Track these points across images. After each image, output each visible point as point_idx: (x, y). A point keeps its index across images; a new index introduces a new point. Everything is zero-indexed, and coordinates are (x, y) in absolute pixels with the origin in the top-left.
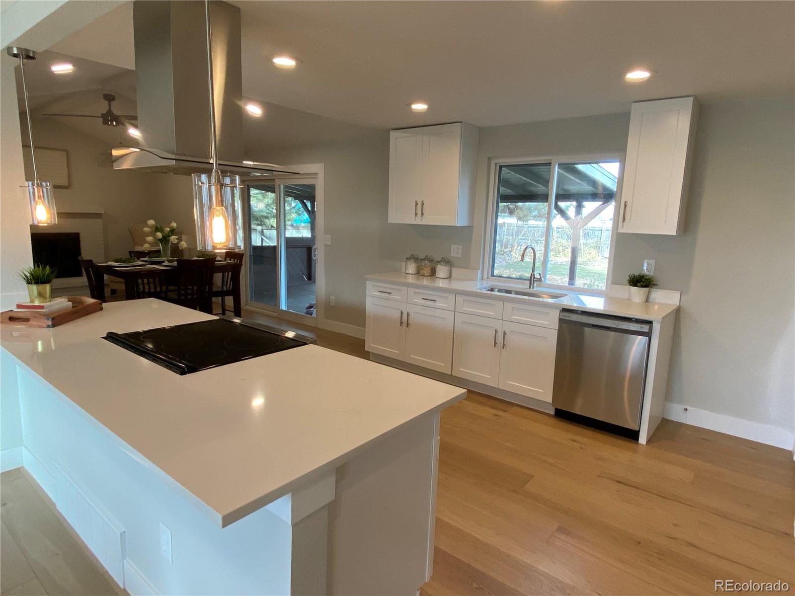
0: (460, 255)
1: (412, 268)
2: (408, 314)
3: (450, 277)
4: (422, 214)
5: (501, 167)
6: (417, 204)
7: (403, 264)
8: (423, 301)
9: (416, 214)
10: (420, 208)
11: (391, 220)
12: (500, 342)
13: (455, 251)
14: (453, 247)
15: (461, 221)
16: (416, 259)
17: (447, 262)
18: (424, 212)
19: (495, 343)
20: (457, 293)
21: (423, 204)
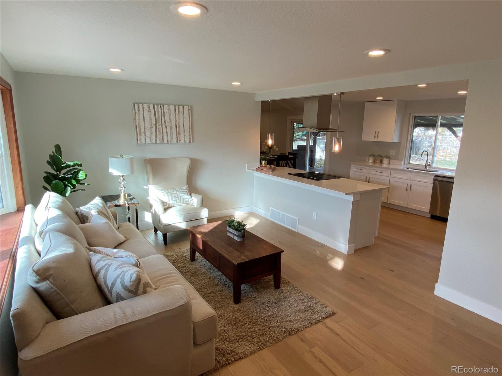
0: (394, 154)
1: (371, 160)
2: (369, 178)
3: (389, 164)
4: (378, 137)
5: (415, 117)
6: (375, 133)
7: (367, 158)
8: (376, 173)
9: (375, 137)
10: (377, 134)
11: (363, 139)
12: (409, 189)
13: (392, 153)
14: (391, 151)
15: (395, 140)
16: (373, 156)
17: (388, 157)
18: (379, 136)
19: (407, 189)
20: (392, 169)
21: (378, 133)
